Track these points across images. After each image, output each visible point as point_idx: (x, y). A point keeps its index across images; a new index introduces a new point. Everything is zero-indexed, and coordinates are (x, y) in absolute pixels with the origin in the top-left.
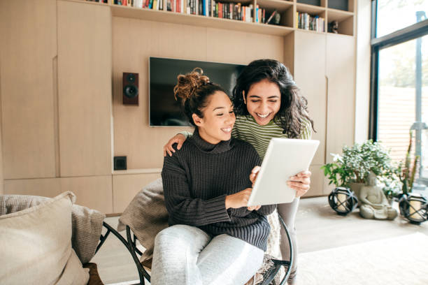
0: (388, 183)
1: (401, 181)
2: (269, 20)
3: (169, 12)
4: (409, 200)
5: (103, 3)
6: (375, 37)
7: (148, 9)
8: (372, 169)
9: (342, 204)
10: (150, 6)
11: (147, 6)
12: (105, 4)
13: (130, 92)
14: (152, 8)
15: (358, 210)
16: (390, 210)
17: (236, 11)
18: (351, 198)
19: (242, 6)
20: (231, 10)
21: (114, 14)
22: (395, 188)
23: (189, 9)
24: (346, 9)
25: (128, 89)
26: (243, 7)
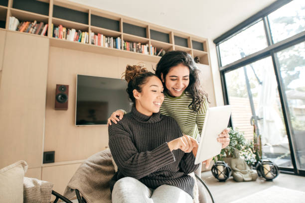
0: (246, 156)
1: (254, 153)
2: (159, 54)
3: (93, 45)
4: (263, 164)
5: (44, 36)
6: (221, 66)
7: (78, 42)
8: (235, 146)
9: (221, 173)
10: (79, 40)
11: (77, 40)
12: (46, 37)
13: (61, 98)
14: (80, 41)
15: (232, 177)
16: (253, 173)
17: (138, 47)
18: (227, 168)
19: (141, 44)
20: (135, 47)
21: (52, 44)
22: (251, 159)
23: (106, 45)
24: (203, 50)
25: (60, 96)
26: (142, 46)
